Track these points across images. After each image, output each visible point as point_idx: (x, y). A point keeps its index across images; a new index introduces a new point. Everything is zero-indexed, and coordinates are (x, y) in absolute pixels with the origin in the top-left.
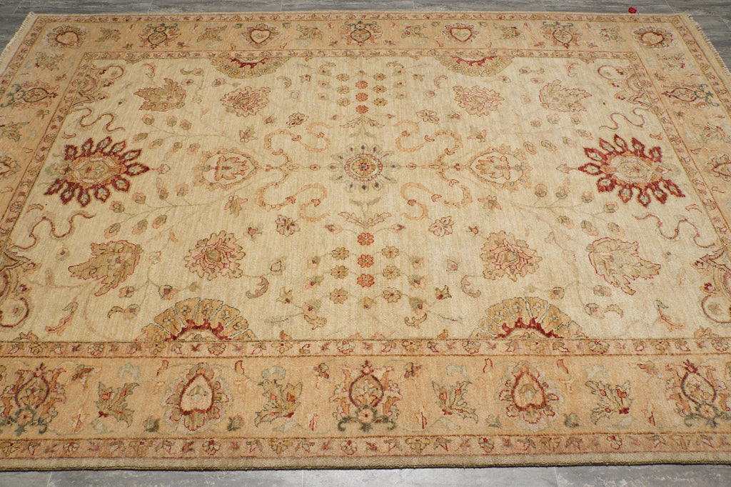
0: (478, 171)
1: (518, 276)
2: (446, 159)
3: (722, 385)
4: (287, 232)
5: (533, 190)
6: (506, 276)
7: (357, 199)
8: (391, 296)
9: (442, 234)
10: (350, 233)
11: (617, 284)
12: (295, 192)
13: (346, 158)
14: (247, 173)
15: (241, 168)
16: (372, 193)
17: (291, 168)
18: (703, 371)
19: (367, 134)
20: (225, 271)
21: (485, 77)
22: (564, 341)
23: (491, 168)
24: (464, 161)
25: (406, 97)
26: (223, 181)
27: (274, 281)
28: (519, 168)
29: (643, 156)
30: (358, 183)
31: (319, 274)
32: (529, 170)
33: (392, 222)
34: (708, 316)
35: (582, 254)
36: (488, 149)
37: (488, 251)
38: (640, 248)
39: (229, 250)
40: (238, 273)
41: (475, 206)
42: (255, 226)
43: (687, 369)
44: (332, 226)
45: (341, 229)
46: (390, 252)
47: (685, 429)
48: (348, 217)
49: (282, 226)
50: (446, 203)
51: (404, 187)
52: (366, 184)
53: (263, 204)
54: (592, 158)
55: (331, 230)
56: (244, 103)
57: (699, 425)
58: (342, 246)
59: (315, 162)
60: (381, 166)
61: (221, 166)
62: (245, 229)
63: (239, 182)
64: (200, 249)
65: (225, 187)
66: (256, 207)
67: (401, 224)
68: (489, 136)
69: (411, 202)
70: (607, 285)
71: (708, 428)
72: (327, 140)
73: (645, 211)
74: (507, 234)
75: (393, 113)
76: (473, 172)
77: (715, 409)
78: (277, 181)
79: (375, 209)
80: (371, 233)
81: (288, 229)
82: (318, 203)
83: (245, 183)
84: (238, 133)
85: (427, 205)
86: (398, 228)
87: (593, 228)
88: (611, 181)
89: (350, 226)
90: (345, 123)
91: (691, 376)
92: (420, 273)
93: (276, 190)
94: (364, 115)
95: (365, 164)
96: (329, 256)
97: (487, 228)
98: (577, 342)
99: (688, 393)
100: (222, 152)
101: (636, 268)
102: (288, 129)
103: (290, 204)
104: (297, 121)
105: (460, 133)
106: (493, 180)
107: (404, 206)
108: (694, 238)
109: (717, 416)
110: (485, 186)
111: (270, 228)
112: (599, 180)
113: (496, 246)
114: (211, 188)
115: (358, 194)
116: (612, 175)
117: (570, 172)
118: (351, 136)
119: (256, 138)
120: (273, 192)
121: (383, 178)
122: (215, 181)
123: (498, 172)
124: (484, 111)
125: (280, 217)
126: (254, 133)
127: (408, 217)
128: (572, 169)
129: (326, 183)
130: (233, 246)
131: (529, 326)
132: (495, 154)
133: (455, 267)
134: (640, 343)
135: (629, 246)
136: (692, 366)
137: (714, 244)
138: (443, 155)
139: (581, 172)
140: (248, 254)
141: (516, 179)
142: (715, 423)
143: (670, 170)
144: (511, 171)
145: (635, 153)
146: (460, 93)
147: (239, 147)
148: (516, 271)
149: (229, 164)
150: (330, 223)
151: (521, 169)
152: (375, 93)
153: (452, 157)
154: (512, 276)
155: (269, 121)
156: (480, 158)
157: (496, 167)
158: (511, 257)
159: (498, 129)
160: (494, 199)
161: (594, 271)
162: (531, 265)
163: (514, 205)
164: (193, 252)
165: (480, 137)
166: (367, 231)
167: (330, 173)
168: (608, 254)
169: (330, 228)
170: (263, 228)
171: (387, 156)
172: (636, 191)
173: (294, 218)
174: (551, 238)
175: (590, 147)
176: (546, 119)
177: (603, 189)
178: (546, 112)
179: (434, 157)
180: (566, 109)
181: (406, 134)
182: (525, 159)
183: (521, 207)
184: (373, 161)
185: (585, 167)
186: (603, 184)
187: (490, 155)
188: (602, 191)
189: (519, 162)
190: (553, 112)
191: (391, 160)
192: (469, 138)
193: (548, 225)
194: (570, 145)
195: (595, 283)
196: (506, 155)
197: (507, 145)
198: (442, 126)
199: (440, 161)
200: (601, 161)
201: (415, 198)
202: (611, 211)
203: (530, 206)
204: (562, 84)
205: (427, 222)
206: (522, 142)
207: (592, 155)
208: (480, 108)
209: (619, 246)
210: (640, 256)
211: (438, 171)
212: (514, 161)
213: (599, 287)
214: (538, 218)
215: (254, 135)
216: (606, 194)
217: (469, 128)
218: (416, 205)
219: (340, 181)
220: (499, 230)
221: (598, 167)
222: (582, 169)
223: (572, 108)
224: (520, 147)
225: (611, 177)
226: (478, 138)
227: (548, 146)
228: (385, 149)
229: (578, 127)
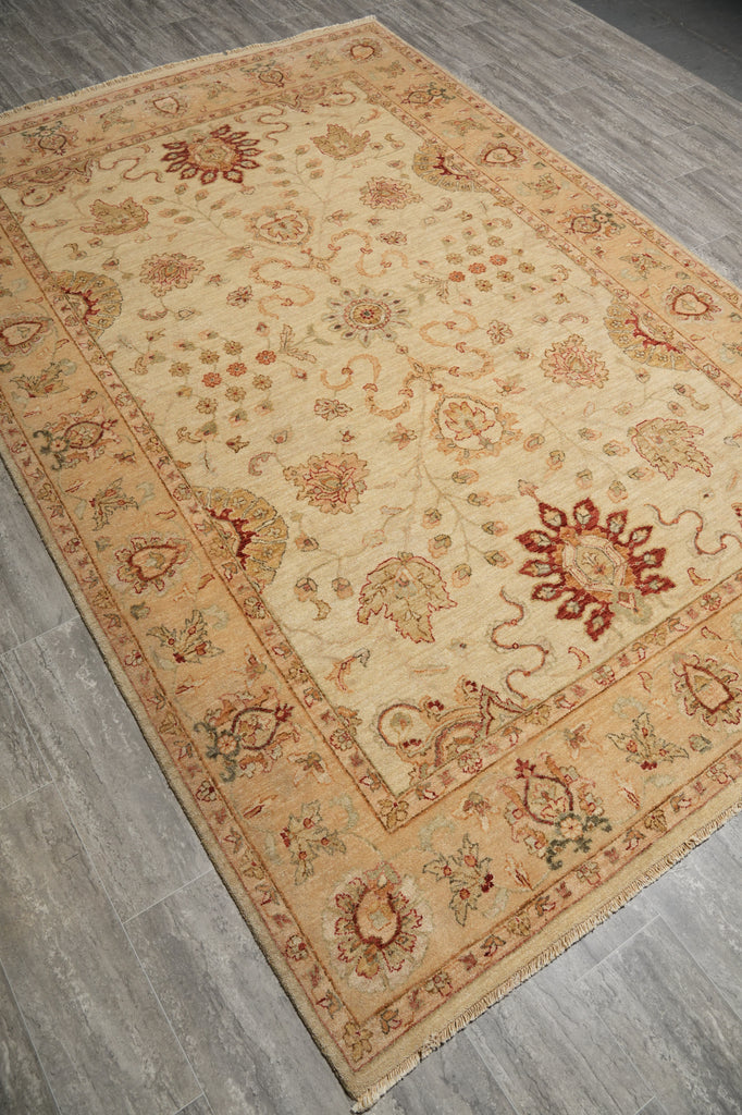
0: (446, 407)
1: (309, 499)
2: (441, 374)
3: (277, 754)
4: (233, 301)
5: (459, 469)
6: (301, 488)
7: (318, 329)
8: (207, 406)
9: (320, 413)
10: (266, 343)
11: (365, 600)
12: (290, 282)
13: (370, 296)
14: (288, 241)
15: (291, 234)
16: (336, 336)
17: (320, 266)
18: (285, 728)
19: (421, 298)
20: (159, 285)
21: (625, 356)
22: (240, 572)
23: (461, 416)
24: (451, 389)
25: (514, 302)
26: (264, 232)
27: (169, 319)
28: (486, 443)
29: (637, 571)
30: (340, 321)
31: (197, 345)
32: (490, 454)
33: (305, 367)
34: (381, 717)
35: (390, 550)
36: (493, 404)
37: (326, 460)
38: (449, 611)
39: (183, 276)
40: (159, 294)
41: (385, 426)
42: (224, 278)
43: (278, 709)
44: (265, 327)
45: (266, 335)
46: (262, 383)
47: (189, 725)
48: (288, 332)
49: (238, 294)
50: (370, 399)
51: (365, 357)
52: (344, 327)
53: (256, 270)
54: (575, 512)
55: (259, 329)
56: (384, 194)
57: (203, 740)
58: (243, 345)
59: (344, 278)
60: (381, 326)
61: (282, 221)
62: (216, 273)
63: (271, 242)
64: (172, 259)
65: (258, 237)
66: (248, 267)
67: (307, 375)
68: (518, 397)
69: (347, 370)
70: (357, 590)
71: (203, 751)
72: (384, 272)
73: (525, 599)
74: (366, 468)
75: (475, 302)
76: (440, 404)
77: (236, 753)
78: (294, 265)
79: (314, 349)
80: (278, 358)
81: (237, 300)
82: (289, 302)
83: (272, 246)
84: (336, 211)
85: (354, 385)
86: (301, 375)
87: (443, 549)
88: (549, 546)
89: (275, 339)
90: (422, 274)
91: (271, 716)
92: (251, 416)
93: (281, 270)
94: (450, 282)
95: (373, 314)
96: (224, 342)
97: (358, 448)
98: (246, 584)
99: (242, 718)
100: (302, 212)
101: (408, 614)
102: (374, 239)
103: (271, 286)
104: (392, 240)
105: (498, 369)
106: (442, 424)
107: (338, 367)
108: (519, 670)
109: (227, 757)
110: (427, 423)
111: (229, 288)
112: (539, 532)
113: (338, 464)
114: (250, 229)
115: (323, 327)
116: (563, 543)
117: (527, 497)
118: (408, 286)
119: (340, 225)
120: (277, 269)
121: (363, 335)
122: (259, 228)
123: (462, 425)
124: (558, 377)
125: (248, 288)
126: (347, 220)
127: (323, 377)
128: (535, 497)
129: (320, 298)
130: (189, 277)
131: (241, 533)
132: (490, 414)
133: (279, 441)
134: (288, 649)
135: (444, 596)
136: (287, 714)
137: (524, 697)
138: (446, 369)
139: (537, 507)
140: (187, 289)
141: (466, 447)
142: (214, 756)
143: (636, 610)
144: (475, 438)
145: (632, 559)
146: (571, 344)
147: (318, 220)
148: (314, 496)
149: (290, 225)
150: (267, 324)
151: (485, 446)
152: (496, 275)
153: (449, 377)
154: (304, 494)
155: (374, 221)
156: (469, 402)
157: (467, 422)
158: (333, 484)
159: (539, 401)
160: (412, 437)
161: (369, 570)
162: (334, 506)
163: (418, 459)
164: (166, 256)
165: (507, 389)
166: (277, 354)
167: (337, 295)
168: (411, 578)
169: (262, 327)
170: (225, 284)
171: (400, 325)
172: (555, 579)
173: (255, 297)
174: (392, 512)
175: (596, 504)
176: (607, 441)
177: (526, 540)
178: (621, 437)
179: (435, 362)
180: (650, 457)
181: (451, 326)
182: (508, 443)
183: (421, 467)
184: (383, 317)
185: (551, 509)
186: (536, 538)
187: (484, 409)
188: (521, 541)
189: (497, 439)
190: (628, 444)
191: (396, 330)
192: (496, 380)
193: (411, 502)
194: (580, 482)
195: (350, 577)
196: (498, 424)
197: (518, 418)
198: (494, 350)
199: (433, 369)
200: (579, 524)
201: (355, 371)
202: (492, 561)
203: (428, 475)
204: (699, 438)
205: (328, 394)
206: (538, 431)
207: (583, 511)
208: (561, 371)
209: (433, 587)
210: (434, 614)
211: (415, 373)
212: (494, 434)
213: (346, 583)
214: (415, 489)
215: (343, 222)
216: (519, 546)
217: (513, 374)
218: (347, 376)
219: (332, 306)
220: (365, 459)
221: (564, 524)
222: (543, 507)
223: (658, 462)
224: (527, 432)
225: (557, 543)
226: (504, 387)
227: (556, 459)
228: (410, 319)
229: (625, 480)
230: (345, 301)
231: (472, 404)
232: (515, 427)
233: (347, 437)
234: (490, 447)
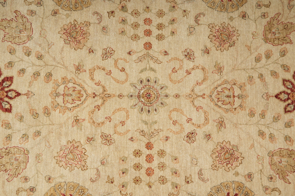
0: (83, 92)
1: (73, 23)
2: (99, 102)
4: (188, 51)
5: (53, 78)
6: (79, 23)
7: (152, 73)
8: (136, 13)
9: (108, 49)
10: (156, 50)
11: (23, 17)
12: (187, 78)
13: (159, 103)
14: (215, 93)
15: (220, 96)
16: (144, 76)
17: (191, 96)
19: (146, 123)
20: (217, 28)
21: (63, 181)
23: (75, 95)
24: (90, 100)
25: (120, 159)
26: (229, 87)
27: (192, 22)
28: (57, 95)
30: (152, 84)
31: (170, 26)
32: (52, 93)
33: (134, 57)
35: (36, 35)
36: (73, 110)
37: (85, 38)
38: (2, 38)
39: (217, 40)
40: (211, 26)
41: (88, 66)
42: (206, 55)
44: (165, 55)
45: (160, 52)
46: (135, 38)
48: (157, 61)
49: (191, 55)
50: (104, 69)
51: (126, 80)
52: (147, 83)
53: (203, 69)
54: (9, 103)
55: (166, 52)
56: (227, 154)
58: (160, 42)
59: (177, 100)
60: (139, 97)
61: (232, 98)
62: (211, 53)
63: (219, 86)
64: (232, 41)
65: (226, 82)
66: (207, 67)
67: (129, 55)
68: (70, 121)
69: (123, 70)
70: (28, 17)
72: (171, 119)
74: (74, 49)
75: (130, 142)
76: (85, 91)
78: (198, 86)
79: (142, 65)
80: (145, 50)
81: (188, 53)
82: (174, 71)
83: (216, 84)
84: (226, 125)
85: (114, 68)
86: (131, 53)
87: (25, 51)
88: (2, 85)
89: (156, 55)
90: (160, 133)
92: (121, 26)
93: (197, 79)
94: (148, 141)
95: (147, 98)
96: (166, 36)
97: (84, 52)
100: (234, 110)
101: (9, 26)
102: (195, 129)
103: (189, 70)
104: (190, 136)
105: (89, 125)
106: (75, 86)
107: (127, 68)
110: (80, 81)
111: (198, 54)
112: (10, 85)
113: (81, 41)
114: (234, 82)
115: (152, 75)
117: (26, 92)
118: (156, 122)
119: (214, 121)
120: (199, 78)
121: (138, 87)
122: (233, 86)
123: (71, 92)
124: (70, 145)
125: (193, 61)
126: (216, 126)
127: (125, 60)
128: (24, 95)
129: (169, 84)
130: (215, 42)
132: (70, 106)
133: (104, 28)
135: (8, 40)
138: (101, 105)
139: (20, 92)
140: (207, 37)
141: (60, 87)
144: (62, 93)
146: (83, 163)
147: (224, 114)
148: (73, 26)
149: (227, 100)
150: (166, 56)
151: (56, 93)
152: (141, 163)
153: (96, 104)
154: (76, 23)
155: (208, 137)
156: (80, 102)
157: (71, 95)
158: (74, 34)
159: (64, 128)
160: (77, 72)
161: (33, 24)
162: (65, 29)
163: (66, 68)
164: (236, 39)
165: (77, 121)
166: (147, 51)
167: (168, 92)
168: (21, 35)
169: (166, 53)
170: (201, 53)
171: (135, 104)
173: (186, 61)
174: (50, 45)
175: (7, 113)
176: (29, 139)
177: (10, 79)
178: (27, 146)
179: (107, 104)
180: (12, 149)
181: (123, 123)
182: (52, 102)
183: (62, 66)
184: (143, 100)
185: (16, 96)
186: (8, 83)
187: (73, 105)
188: (11, 77)
189: (57, 99)
190: (22, 146)
191: (132, 101)
192: (84, 120)
193: (50, 53)
194: (20, 115)
195: (34, 17)
196: (63, 105)
197: (61, 114)
198: (99, 131)
199: (104, 101)
200: (4, 101)
201: (121, 73)
202: (10, 63)
203: (57, 66)
204: (7, 177)
205: (115, 56)
206: (51, 116)
207: (7, 106)
208: (72, 148)
209: (14, 39)
210: (4, 33)
211: (106, 93)
212: (60, 100)
213: (33, 15)
214: (54, 59)
215: (216, 124)
216: (9, 75)
217: (83, 129)
218: (120, 68)
219: (162, 86)
220: (78, 50)
221: (7, 96)
222: (18, 94)
223: (7, 151)
224: (53, 112)
225: (2, 88)
226: (78, 120)
227: (35, 114)
228: (136, 110)
229: (9, 132)
230: (163, 93)
231: (78, 103)
232: (58, 111)
233: (91, 51)
234: (55, 95)
